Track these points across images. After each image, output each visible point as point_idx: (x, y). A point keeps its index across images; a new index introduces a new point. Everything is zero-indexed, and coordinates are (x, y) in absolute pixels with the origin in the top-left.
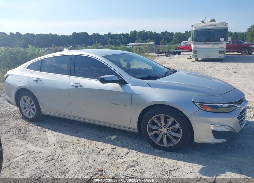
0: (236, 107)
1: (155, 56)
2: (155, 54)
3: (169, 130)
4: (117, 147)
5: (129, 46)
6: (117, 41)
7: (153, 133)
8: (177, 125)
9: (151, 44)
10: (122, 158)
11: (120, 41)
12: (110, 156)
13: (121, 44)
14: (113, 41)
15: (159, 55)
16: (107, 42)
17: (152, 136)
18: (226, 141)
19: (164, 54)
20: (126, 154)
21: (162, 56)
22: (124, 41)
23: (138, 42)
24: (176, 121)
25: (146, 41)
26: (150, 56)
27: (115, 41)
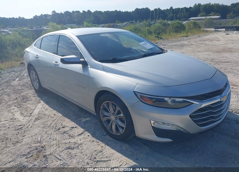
0: (191, 103)
1: (211, 32)
2: (213, 29)
3: (117, 118)
4: (78, 127)
5: (190, 20)
6: (178, 16)
7: (106, 118)
8: (122, 115)
9: (212, 18)
10: (72, 138)
11: (182, 15)
12: (64, 134)
13: (182, 18)
14: (175, 15)
15: (217, 30)
16: (168, 17)
17: (105, 121)
18: (172, 141)
19: (224, 29)
20: (78, 135)
21: (220, 31)
22: (186, 15)
23: (201, 16)
24: (120, 110)
25: (211, 15)
26: (207, 31)
27: (176, 16)
